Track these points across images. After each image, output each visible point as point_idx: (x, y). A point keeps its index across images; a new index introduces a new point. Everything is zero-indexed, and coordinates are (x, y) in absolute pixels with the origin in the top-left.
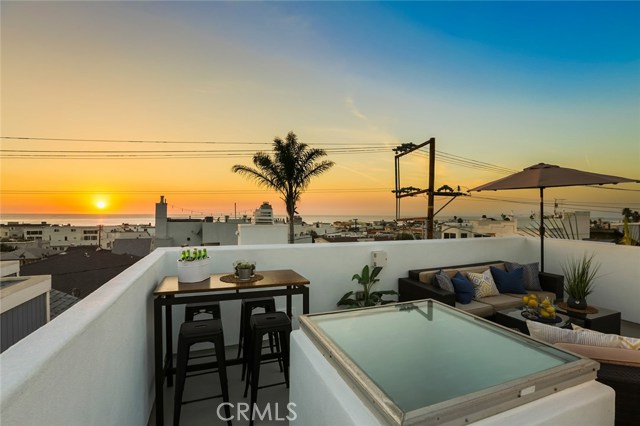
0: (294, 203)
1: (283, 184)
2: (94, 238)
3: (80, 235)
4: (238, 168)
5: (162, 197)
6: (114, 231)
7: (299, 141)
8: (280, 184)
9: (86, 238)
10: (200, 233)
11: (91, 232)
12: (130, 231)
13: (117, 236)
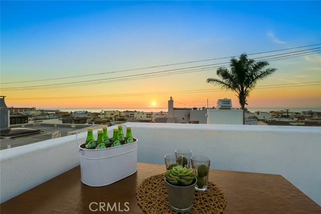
0: (245, 98)
1: (237, 87)
2: (150, 117)
3: (145, 116)
4: (209, 80)
5: (171, 97)
6: (157, 114)
7: (249, 58)
8: (234, 87)
9: (147, 117)
10: (189, 116)
11: (149, 115)
12: (163, 114)
13: (158, 116)
